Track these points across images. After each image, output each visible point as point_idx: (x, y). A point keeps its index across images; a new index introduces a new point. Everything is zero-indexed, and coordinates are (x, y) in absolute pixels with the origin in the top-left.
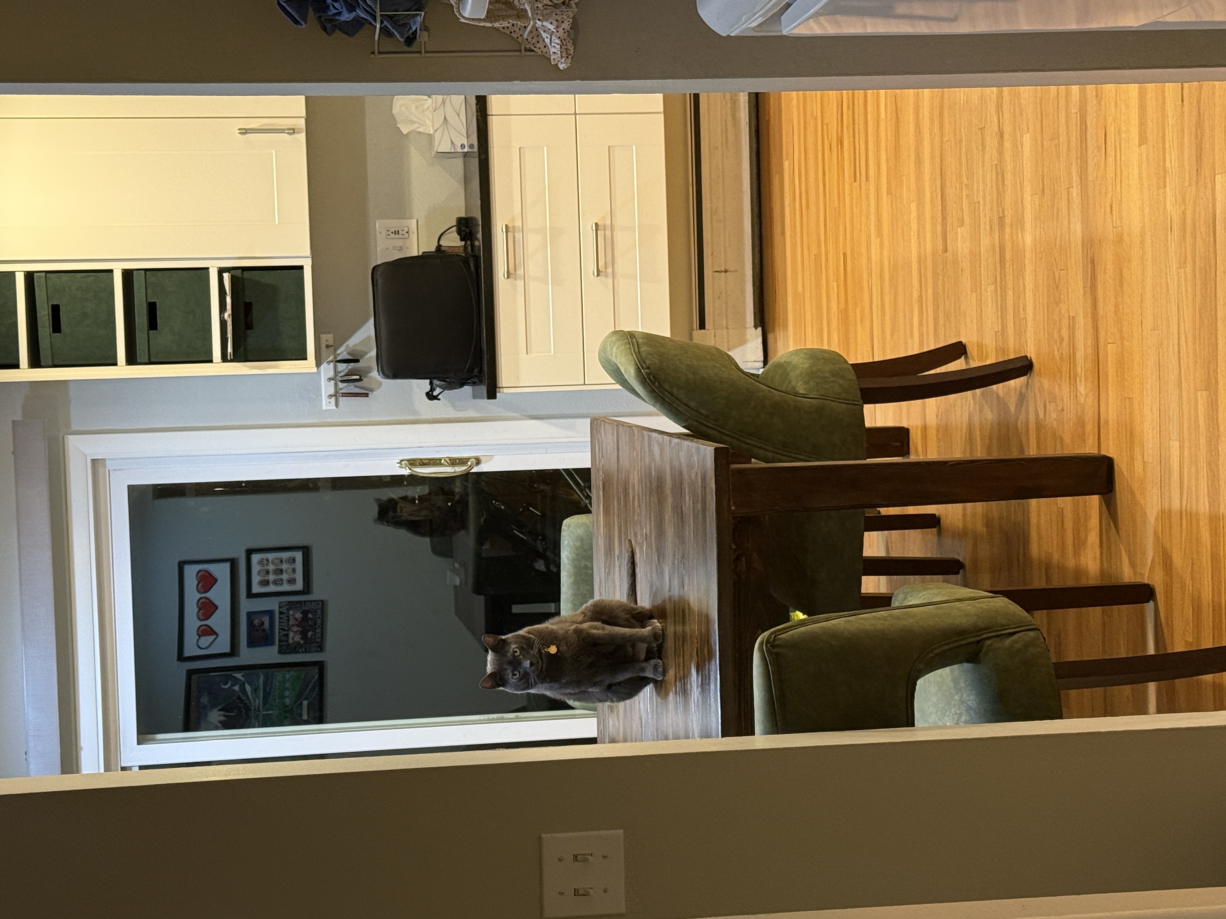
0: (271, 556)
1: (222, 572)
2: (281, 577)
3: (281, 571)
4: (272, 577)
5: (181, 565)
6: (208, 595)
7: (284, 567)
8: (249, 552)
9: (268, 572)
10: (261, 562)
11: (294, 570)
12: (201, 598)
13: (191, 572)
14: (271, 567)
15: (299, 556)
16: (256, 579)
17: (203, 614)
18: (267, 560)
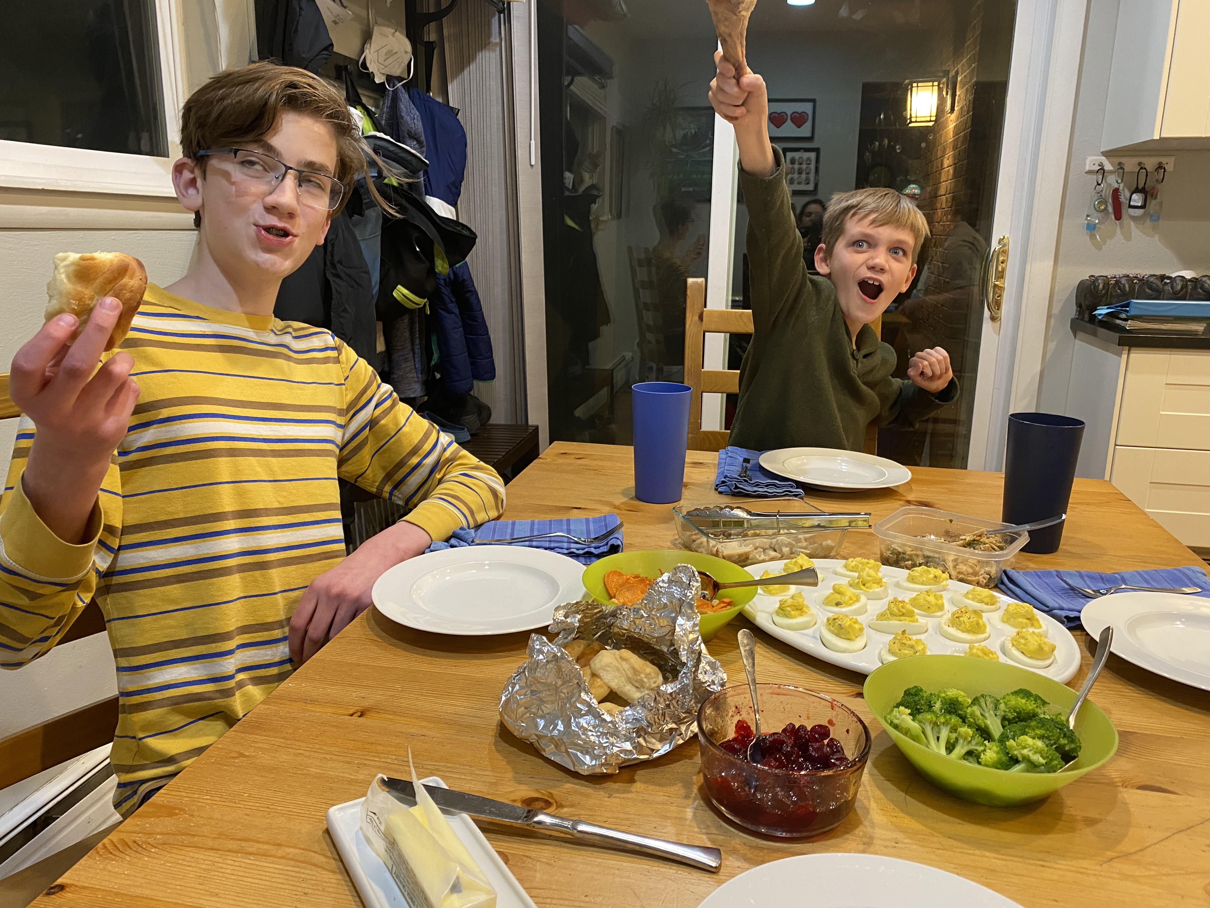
0: (813, 166)
1: (805, 131)
2: (797, 172)
3: (800, 173)
4: (796, 166)
5: (813, 101)
6: (789, 120)
7: (804, 176)
8: (817, 150)
9: (801, 164)
10: (809, 159)
11: (799, 183)
12: (787, 115)
13: (807, 108)
14: (804, 166)
15: (811, 187)
16: (797, 155)
17: (774, 117)
18: (809, 164)
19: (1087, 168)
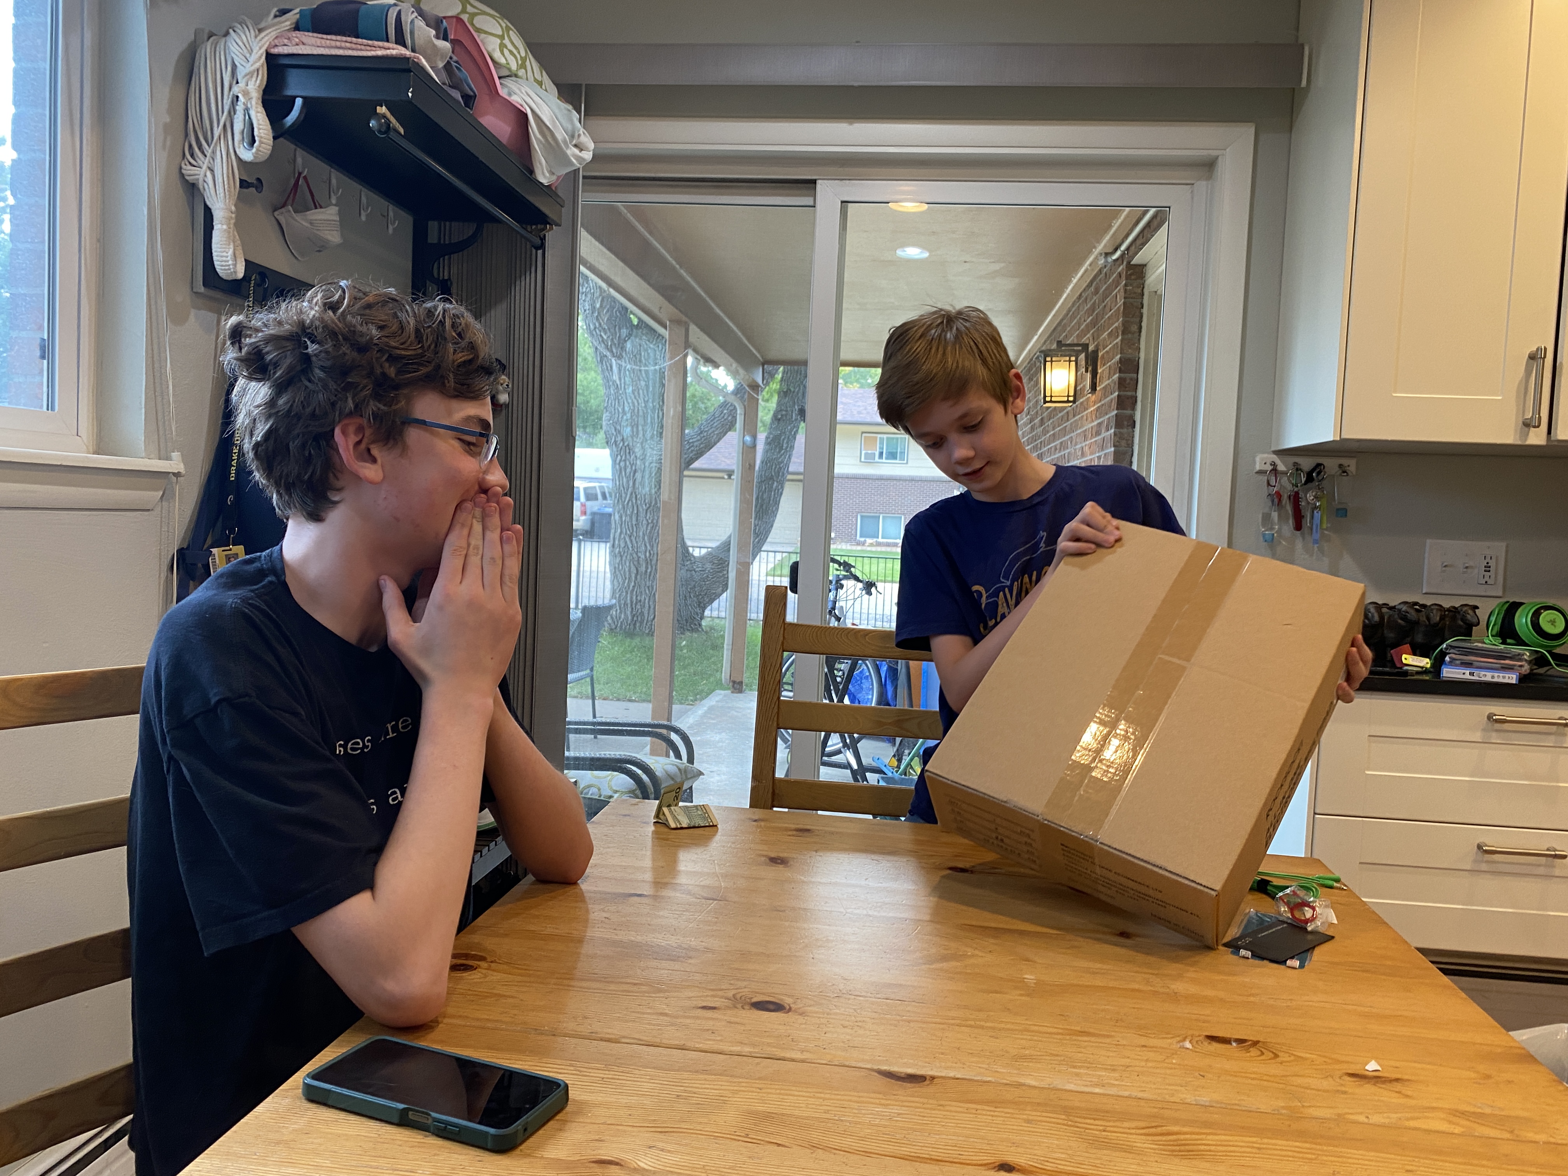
19: (1258, 468)
